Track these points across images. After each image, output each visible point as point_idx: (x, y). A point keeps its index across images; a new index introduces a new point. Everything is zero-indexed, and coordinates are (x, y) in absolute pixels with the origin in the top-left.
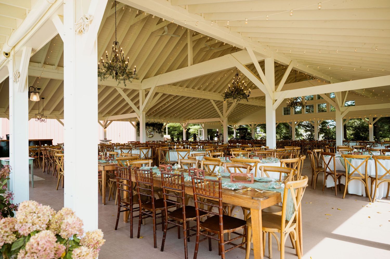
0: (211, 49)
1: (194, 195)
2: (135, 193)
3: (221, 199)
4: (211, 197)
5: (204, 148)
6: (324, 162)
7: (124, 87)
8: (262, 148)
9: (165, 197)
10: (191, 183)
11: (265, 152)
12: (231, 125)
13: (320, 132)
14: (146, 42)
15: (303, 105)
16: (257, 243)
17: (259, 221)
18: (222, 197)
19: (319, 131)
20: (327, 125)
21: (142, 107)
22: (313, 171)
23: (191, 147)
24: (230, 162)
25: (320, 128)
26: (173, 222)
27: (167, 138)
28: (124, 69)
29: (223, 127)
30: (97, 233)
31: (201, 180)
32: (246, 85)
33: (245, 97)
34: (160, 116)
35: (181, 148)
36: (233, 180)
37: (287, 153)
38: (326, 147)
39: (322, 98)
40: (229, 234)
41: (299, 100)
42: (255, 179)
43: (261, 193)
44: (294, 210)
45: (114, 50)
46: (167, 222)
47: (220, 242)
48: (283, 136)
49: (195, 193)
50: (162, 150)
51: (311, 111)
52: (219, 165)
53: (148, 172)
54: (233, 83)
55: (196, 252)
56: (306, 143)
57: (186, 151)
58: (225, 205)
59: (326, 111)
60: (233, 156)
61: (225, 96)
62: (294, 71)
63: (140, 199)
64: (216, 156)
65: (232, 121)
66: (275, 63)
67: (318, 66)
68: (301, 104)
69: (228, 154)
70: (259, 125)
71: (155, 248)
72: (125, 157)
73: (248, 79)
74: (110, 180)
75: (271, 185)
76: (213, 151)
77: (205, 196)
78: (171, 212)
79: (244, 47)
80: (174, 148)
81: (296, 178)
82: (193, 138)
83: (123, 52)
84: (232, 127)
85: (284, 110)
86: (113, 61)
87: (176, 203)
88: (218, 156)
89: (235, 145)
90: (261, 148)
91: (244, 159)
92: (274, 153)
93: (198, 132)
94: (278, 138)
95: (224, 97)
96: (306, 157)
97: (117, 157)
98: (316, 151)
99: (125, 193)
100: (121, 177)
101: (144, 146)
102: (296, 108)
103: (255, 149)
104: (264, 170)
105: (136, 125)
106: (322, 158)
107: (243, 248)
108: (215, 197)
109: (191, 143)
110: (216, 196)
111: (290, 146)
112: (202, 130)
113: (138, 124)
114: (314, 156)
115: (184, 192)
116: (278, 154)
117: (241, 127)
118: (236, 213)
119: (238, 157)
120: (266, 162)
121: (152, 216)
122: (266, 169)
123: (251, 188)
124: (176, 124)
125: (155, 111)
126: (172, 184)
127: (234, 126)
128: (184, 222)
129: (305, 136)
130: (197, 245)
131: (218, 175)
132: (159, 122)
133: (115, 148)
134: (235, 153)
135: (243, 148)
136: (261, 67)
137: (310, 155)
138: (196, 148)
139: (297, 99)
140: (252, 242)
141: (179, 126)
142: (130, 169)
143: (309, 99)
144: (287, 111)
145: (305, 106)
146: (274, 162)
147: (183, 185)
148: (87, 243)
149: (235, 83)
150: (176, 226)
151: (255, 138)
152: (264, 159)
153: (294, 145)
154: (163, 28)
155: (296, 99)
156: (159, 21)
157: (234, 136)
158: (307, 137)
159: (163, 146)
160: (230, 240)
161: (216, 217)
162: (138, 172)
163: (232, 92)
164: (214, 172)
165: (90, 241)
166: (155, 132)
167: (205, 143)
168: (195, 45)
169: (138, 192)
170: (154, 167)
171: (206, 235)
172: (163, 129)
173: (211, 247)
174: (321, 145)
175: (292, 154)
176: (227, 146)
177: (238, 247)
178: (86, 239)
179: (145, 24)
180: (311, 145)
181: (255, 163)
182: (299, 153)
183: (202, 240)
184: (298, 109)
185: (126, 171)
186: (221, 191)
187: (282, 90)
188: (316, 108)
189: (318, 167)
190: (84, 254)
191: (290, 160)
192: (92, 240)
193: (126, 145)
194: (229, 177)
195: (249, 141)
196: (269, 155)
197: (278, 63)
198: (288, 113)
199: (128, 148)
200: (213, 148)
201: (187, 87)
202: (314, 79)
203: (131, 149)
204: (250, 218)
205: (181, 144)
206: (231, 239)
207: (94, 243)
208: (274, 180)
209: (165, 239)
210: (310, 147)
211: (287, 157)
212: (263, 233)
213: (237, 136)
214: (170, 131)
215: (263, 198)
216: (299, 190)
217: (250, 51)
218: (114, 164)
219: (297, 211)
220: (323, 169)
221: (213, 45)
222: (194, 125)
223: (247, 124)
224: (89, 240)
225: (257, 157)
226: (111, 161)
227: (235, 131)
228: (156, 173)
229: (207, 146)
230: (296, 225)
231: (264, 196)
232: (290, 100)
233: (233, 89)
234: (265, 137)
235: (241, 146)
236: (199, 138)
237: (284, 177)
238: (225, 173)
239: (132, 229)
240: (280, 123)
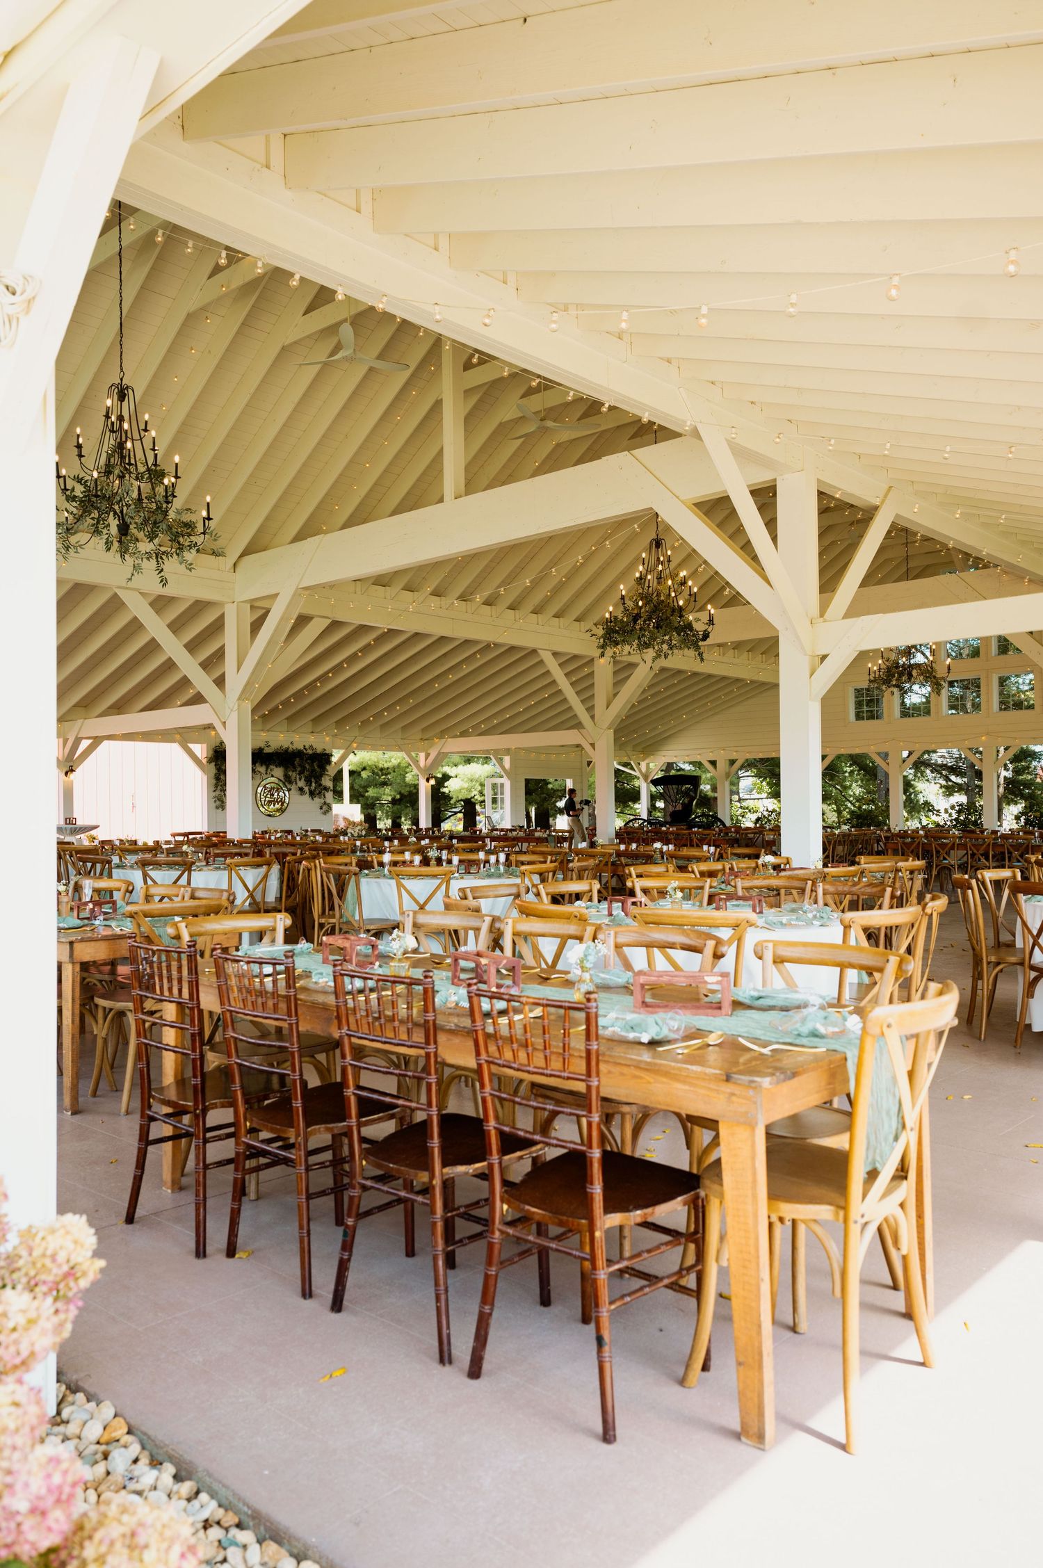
0: (547, 429)
1: (480, 1065)
2: (213, 1060)
3: (595, 1083)
4: (551, 1075)
5: (514, 864)
6: (1024, 924)
7: (158, 590)
8: (764, 865)
9: (350, 1077)
10: (463, 1015)
11: (774, 882)
12: (629, 764)
13: (1005, 796)
14: (258, 389)
15: (935, 677)
16: (745, 1267)
17: (754, 1174)
18: (598, 1075)
19: (1002, 790)
20: (1034, 763)
21: (236, 680)
22: (977, 961)
23: (456, 860)
24: (627, 925)
25: (1005, 777)
26: (384, 1184)
27: (345, 819)
28: (159, 508)
29: (592, 774)
30: (68, 1233)
31: (508, 1001)
32: (695, 590)
33: (692, 639)
34: (316, 721)
35: (412, 862)
36: (643, 1002)
37: (868, 886)
38: (1033, 858)
39: (1018, 649)
40: (626, 1232)
41: (919, 659)
42: (735, 998)
43: (762, 1054)
44: (900, 1127)
45: (112, 423)
46: (357, 1185)
47: (587, 1264)
48: (852, 813)
49: (484, 1056)
50: (328, 872)
51: (969, 705)
52: (580, 939)
53: (274, 969)
54: (641, 578)
55: (487, 1309)
56: (947, 844)
57: (434, 876)
58: (610, 1110)
59: (1031, 707)
60: (640, 897)
61: (604, 637)
62: (900, 534)
63: (237, 1086)
64: (567, 897)
65: (634, 746)
66: (821, 494)
67: (1003, 512)
68: (928, 674)
69: (617, 890)
70: (748, 765)
71: (305, 1298)
72: (161, 900)
73: (705, 562)
74: (97, 1006)
75: (804, 1020)
76: (551, 874)
77: (528, 1068)
78: (377, 1142)
79: (688, 423)
80: (381, 864)
81: (905, 991)
82: (460, 820)
83: (153, 433)
84: (632, 769)
85: (856, 697)
86: (108, 472)
87: (400, 1102)
88: (574, 896)
89: (648, 848)
90: (760, 862)
91: (690, 910)
92: (814, 884)
93: (485, 792)
94: (830, 822)
95: (602, 640)
96: (950, 903)
97: (128, 904)
98: (989, 875)
99: (169, 1062)
100: (154, 991)
101: (246, 855)
102: (906, 692)
103: (731, 869)
104: (774, 956)
105: (210, 761)
106: (1014, 908)
107: (684, 1290)
108: (570, 1073)
109: (455, 841)
110: (572, 1069)
111: (879, 853)
112: (502, 785)
113: (218, 756)
114: (982, 897)
115: (436, 1053)
116: (830, 888)
117: (673, 772)
118: (652, 1145)
119: (662, 902)
120: (782, 924)
121: (292, 1160)
122: (785, 952)
123: (722, 1036)
124: (389, 754)
125: (294, 695)
126: (381, 1019)
127: (643, 766)
128: (434, 1182)
129: (942, 811)
130: (492, 1282)
131: (581, 980)
132: (311, 747)
133: (115, 860)
134: (648, 883)
135: (681, 863)
136: (759, 509)
137: (964, 895)
138: (476, 863)
139: (910, 653)
140: (725, 1264)
141: (399, 765)
142: (195, 955)
143: (961, 654)
144: (870, 702)
145: (945, 685)
146: (815, 922)
147: (431, 1023)
148: (26, 1274)
149: (649, 577)
150: (400, 1200)
151: (732, 819)
152: (773, 910)
153: (895, 852)
154: (333, 329)
155: (908, 651)
156: (316, 297)
157: (642, 808)
158: (950, 815)
159: (331, 853)
160: (632, 1257)
161: (575, 1161)
162: (230, 968)
163: (636, 618)
164: (559, 967)
165: (39, 1265)
166: (294, 792)
167: (516, 839)
168: (475, 408)
169: (229, 1056)
170: (299, 946)
171: (531, 1238)
172: (327, 778)
173: (549, 1291)
174: (1010, 853)
175: (889, 890)
176: (611, 855)
177: (666, 1286)
178: (20, 1257)
179: (250, 311)
180: (970, 852)
181: (736, 926)
182: (918, 884)
183: (509, 1262)
184: (918, 694)
185: (174, 964)
186: (595, 1047)
187: (851, 613)
188: (989, 693)
189: (999, 946)
190: (17, 1324)
191: (881, 917)
192: (48, 1262)
193: (164, 847)
194: (626, 989)
195: (707, 832)
196: (791, 894)
197: (833, 498)
198: (872, 711)
199: (176, 864)
200: (551, 862)
201: (437, 593)
202: (986, 567)
203: (188, 867)
204: (718, 1161)
205: (409, 844)
206: (635, 1252)
207: (56, 1275)
208: (818, 1001)
209: (349, 1260)
210: (965, 859)
211: (870, 904)
212: (771, 1225)
213: (652, 808)
214: (360, 786)
215: (773, 1074)
216: (921, 1040)
217: (714, 441)
218: (116, 935)
219: (912, 1130)
220: (1020, 955)
221: (551, 409)
222: (468, 761)
223: (698, 759)
224: (34, 1263)
225: (741, 902)
226: (101, 918)
227: (645, 789)
228: (307, 974)
229: (525, 853)
230: (906, 1189)
231: (776, 1069)
232: (882, 657)
233: (640, 603)
234: (774, 815)
235: (672, 856)
236: (488, 818)
237: (855, 987)
238: (608, 973)
239: (201, 1217)
240: (839, 757)
